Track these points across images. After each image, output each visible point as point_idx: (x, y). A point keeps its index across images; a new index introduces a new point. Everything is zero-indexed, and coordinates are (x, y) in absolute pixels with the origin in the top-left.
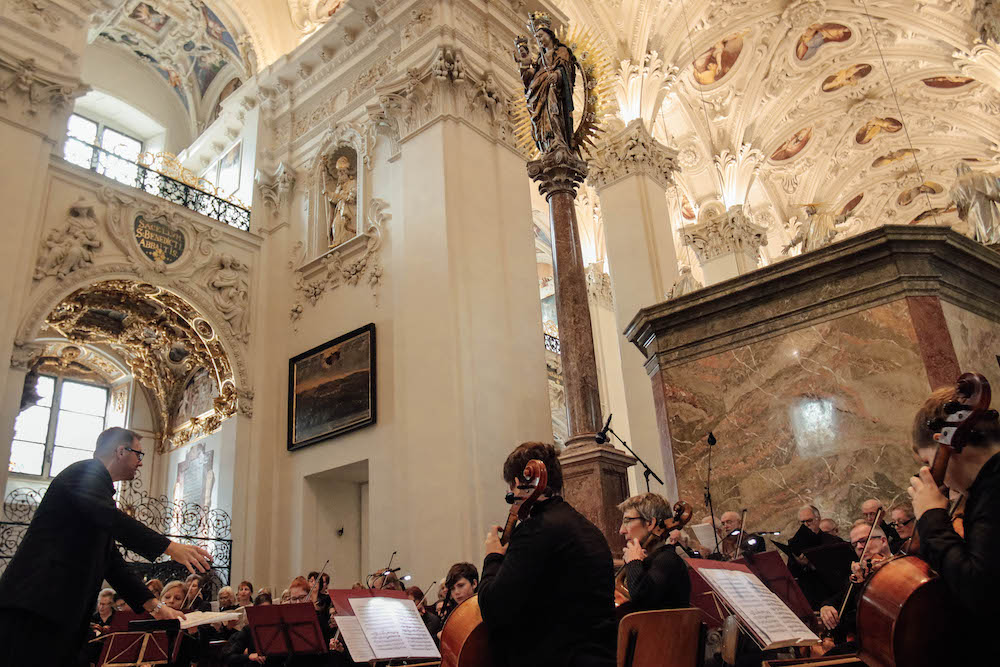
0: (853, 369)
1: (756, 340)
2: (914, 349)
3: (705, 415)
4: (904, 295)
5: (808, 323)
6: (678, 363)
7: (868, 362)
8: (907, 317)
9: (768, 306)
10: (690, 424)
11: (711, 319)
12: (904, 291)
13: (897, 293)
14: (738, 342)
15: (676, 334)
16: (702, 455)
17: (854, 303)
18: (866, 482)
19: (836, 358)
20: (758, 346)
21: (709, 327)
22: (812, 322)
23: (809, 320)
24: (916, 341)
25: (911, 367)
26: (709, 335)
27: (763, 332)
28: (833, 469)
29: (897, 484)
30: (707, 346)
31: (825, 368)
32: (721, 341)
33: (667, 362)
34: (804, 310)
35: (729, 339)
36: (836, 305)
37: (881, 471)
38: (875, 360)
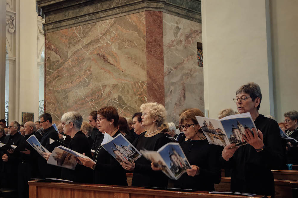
0: (119, 44)
1: (84, 23)
2: (143, 38)
3: (60, 59)
4: (145, 9)
5: (105, 18)
6: (52, 30)
7: (125, 42)
8: (144, 21)
9: (91, 6)
10: (53, 62)
11: (68, 10)
12: (145, 7)
13: (142, 8)
14: (77, 23)
15: (54, 16)
16: (56, 78)
17: (124, 11)
18: (115, 99)
19: (113, 37)
20: (85, 27)
21: (67, 14)
22: (107, 18)
23: (106, 17)
24: (145, 34)
25: (141, 47)
26: (66, 18)
27: (87, 20)
28: (104, 92)
29: (126, 102)
30: (64, 24)
31: (109, 42)
32: (70, 22)
33: (48, 30)
34: (105, 11)
35: (73, 21)
36: (117, 10)
37: (121, 95)
38: (128, 41)
